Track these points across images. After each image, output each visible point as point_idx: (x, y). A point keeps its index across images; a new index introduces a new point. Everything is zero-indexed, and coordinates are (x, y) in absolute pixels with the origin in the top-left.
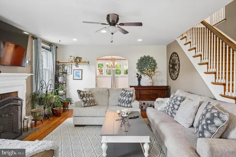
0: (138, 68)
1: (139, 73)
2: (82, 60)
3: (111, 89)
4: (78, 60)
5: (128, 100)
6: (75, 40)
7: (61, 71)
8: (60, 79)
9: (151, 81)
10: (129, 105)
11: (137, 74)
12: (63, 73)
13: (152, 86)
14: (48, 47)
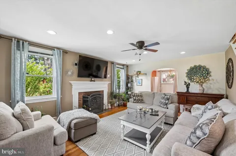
0: (187, 76)
1: (188, 81)
2: (142, 73)
3: (157, 93)
4: (139, 73)
5: (165, 103)
6: (134, 61)
7: (130, 80)
8: (129, 85)
9: (201, 88)
10: (165, 106)
11: (185, 82)
12: (131, 81)
13: (203, 94)
14: (122, 67)
